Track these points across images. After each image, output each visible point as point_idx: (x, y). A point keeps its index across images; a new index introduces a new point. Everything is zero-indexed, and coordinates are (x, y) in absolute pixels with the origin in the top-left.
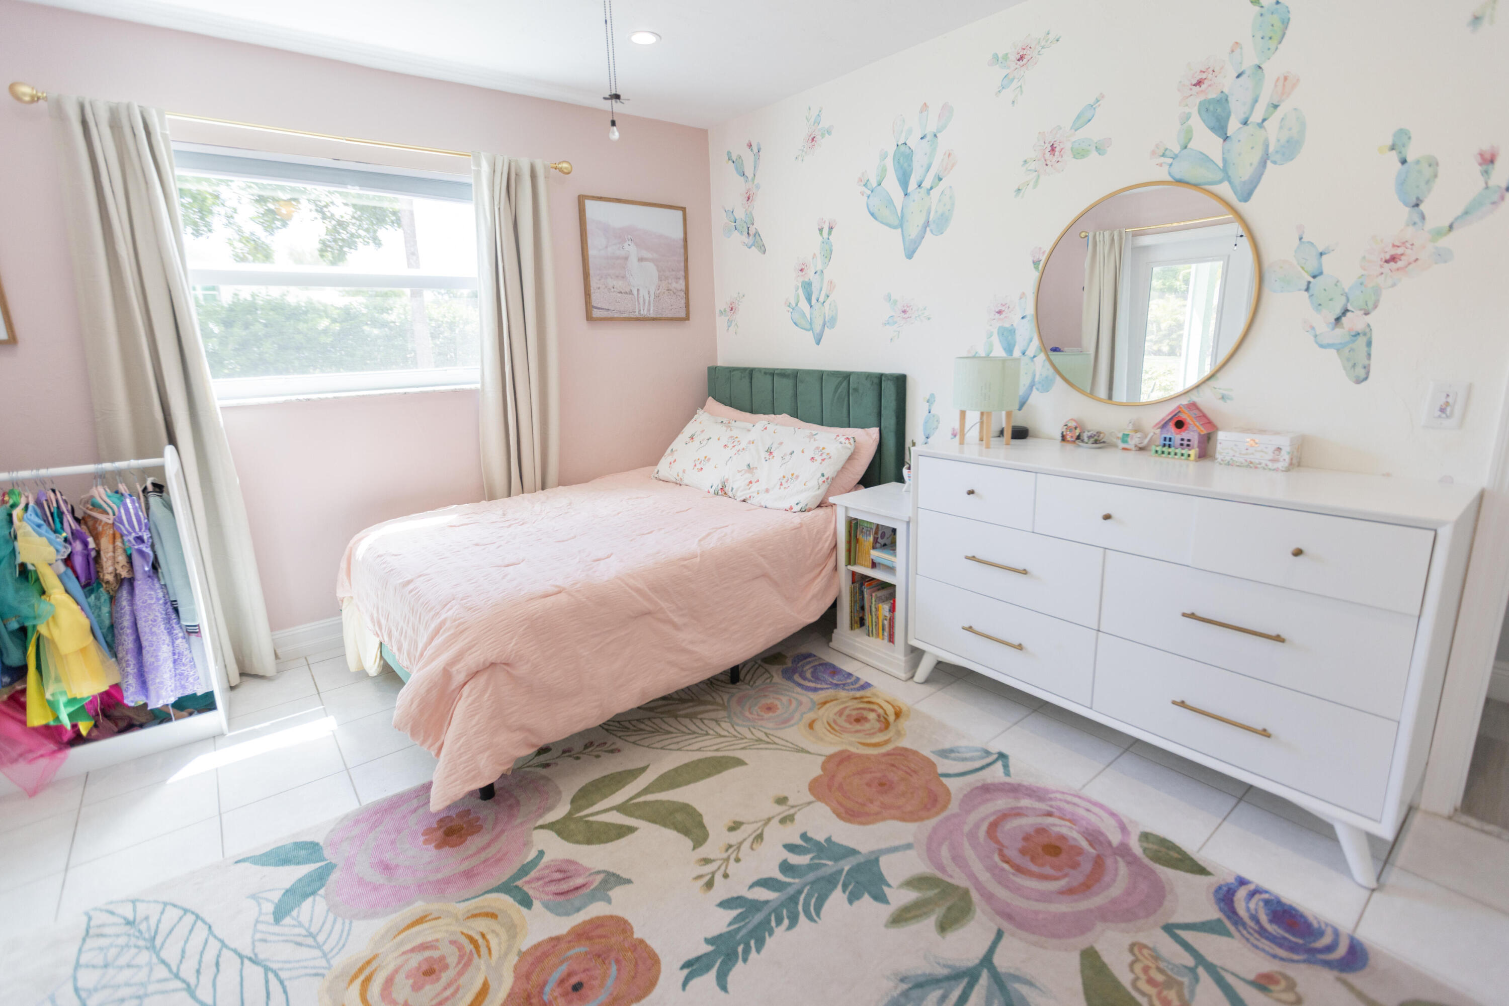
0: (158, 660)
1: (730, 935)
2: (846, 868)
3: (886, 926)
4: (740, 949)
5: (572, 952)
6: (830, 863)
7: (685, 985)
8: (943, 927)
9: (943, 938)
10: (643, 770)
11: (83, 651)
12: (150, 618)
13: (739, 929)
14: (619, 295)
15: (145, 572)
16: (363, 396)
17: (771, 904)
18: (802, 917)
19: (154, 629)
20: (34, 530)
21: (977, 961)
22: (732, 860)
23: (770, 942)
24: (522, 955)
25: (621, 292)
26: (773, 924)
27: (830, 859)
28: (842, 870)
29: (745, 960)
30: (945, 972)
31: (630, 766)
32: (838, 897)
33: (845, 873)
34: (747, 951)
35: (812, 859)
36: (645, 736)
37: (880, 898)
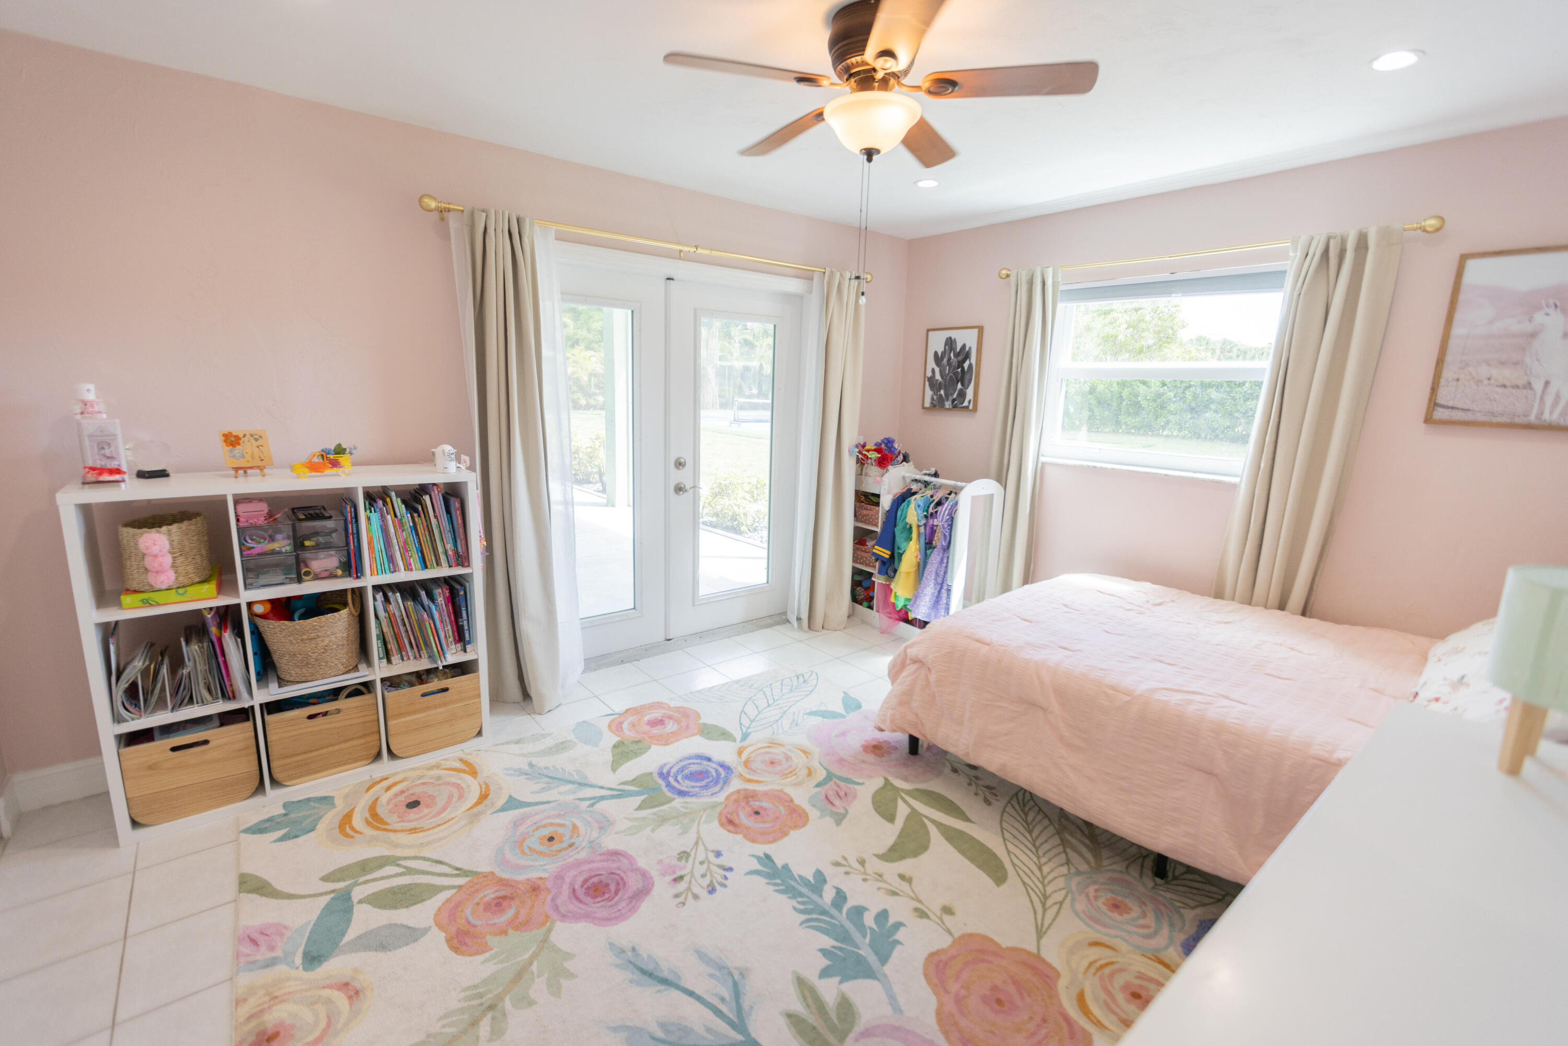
0: (922, 593)
1: (792, 877)
2: (861, 952)
3: (794, 972)
4: (778, 881)
5: (781, 808)
6: (867, 940)
7: (753, 856)
8: (793, 1019)
9: (781, 1014)
10: (968, 820)
11: (908, 573)
12: (930, 570)
13: (795, 880)
14: (1499, 390)
15: (942, 545)
16: (1133, 471)
17: (820, 899)
18: (804, 917)
19: (928, 577)
20: (915, 508)
21: (753, 1035)
22: (864, 877)
23: (783, 898)
24: (781, 791)
25: (1505, 386)
26: (800, 899)
27: (871, 940)
28: (859, 949)
29: (768, 884)
30: (746, 1005)
31: (968, 814)
32: (828, 942)
33: (856, 950)
34: (775, 884)
35: (871, 929)
36: (1019, 818)
37: (825, 973)
